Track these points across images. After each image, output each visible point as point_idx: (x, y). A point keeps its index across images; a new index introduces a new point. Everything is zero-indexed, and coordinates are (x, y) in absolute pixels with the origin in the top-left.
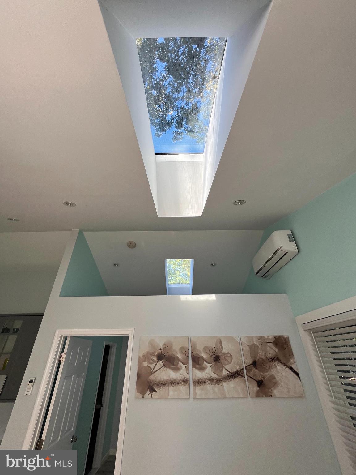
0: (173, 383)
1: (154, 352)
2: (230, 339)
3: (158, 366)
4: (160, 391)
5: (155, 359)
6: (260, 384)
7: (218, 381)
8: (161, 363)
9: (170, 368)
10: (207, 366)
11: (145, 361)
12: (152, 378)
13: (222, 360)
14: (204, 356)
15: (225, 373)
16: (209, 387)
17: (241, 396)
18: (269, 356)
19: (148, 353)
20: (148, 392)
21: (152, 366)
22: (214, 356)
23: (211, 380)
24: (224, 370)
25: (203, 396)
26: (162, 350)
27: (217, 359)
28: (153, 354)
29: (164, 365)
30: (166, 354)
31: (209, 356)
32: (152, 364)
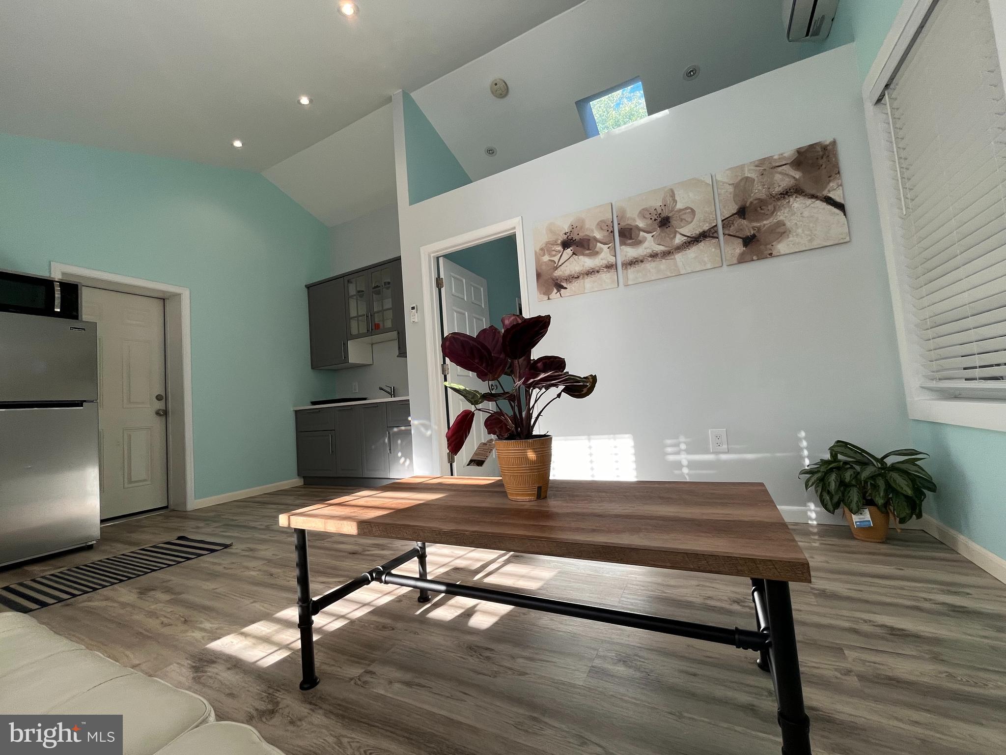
0: (590, 273)
1: (557, 240)
2: (694, 183)
3: (565, 257)
4: (572, 287)
5: (560, 248)
6: (748, 241)
7: (666, 254)
8: (569, 251)
9: (583, 255)
10: (646, 238)
11: (544, 255)
12: (557, 273)
13: (673, 222)
14: (641, 224)
15: (679, 240)
16: (650, 266)
17: (709, 266)
18: (778, 189)
19: (547, 243)
20: (555, 291)
21: (556, 259)
22: (659, 219)
23: (654, 256)
24: (678, 236)
25: (641, 280)
26: (568, 234)
27: (664, 222)
28: (555, 243)
29: (574, 254)
30: (576, 237)
31: (650, 222)
32: (554, 256)
